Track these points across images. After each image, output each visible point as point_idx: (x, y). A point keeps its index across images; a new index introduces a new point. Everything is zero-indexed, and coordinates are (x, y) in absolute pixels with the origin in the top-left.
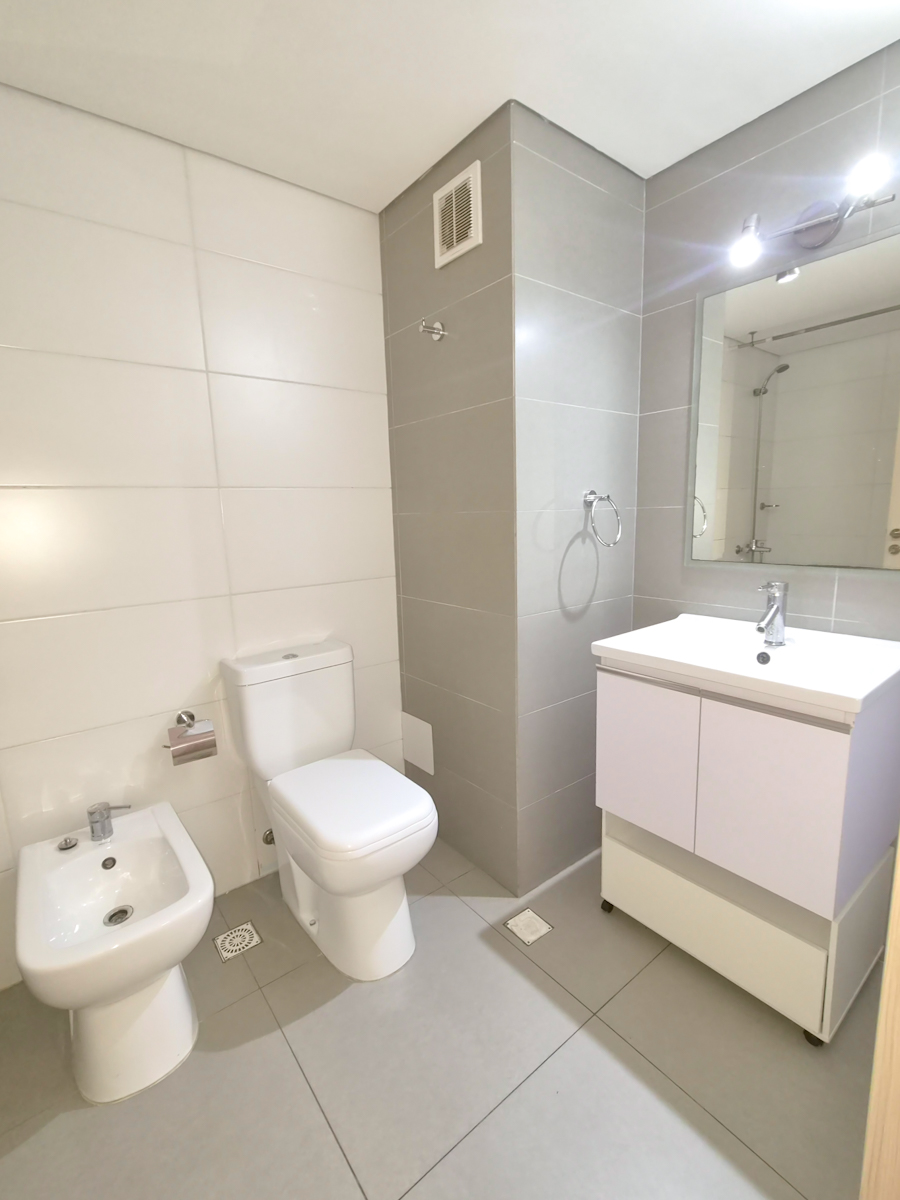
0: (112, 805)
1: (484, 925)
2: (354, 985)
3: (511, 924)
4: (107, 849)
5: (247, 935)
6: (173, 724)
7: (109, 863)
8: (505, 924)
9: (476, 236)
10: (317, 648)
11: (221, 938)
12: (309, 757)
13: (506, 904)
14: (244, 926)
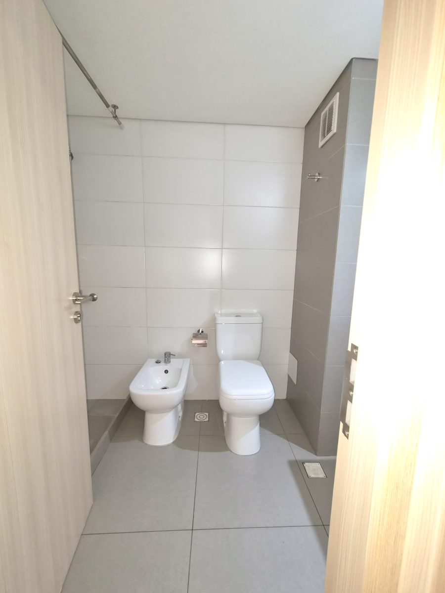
0: (171, 353)
1: (293, 458)
2: (229, 452)
3: (306, 465)
4: (167, 367)
5: (205, 417)
6: (196, 332)
7: (166, 372)
8: (303, 463)
9: (334, 129)
10: (252, 315)
11: (198, 413)
12: (237, 358)
13: (309, 455)
14: (206, 413)
